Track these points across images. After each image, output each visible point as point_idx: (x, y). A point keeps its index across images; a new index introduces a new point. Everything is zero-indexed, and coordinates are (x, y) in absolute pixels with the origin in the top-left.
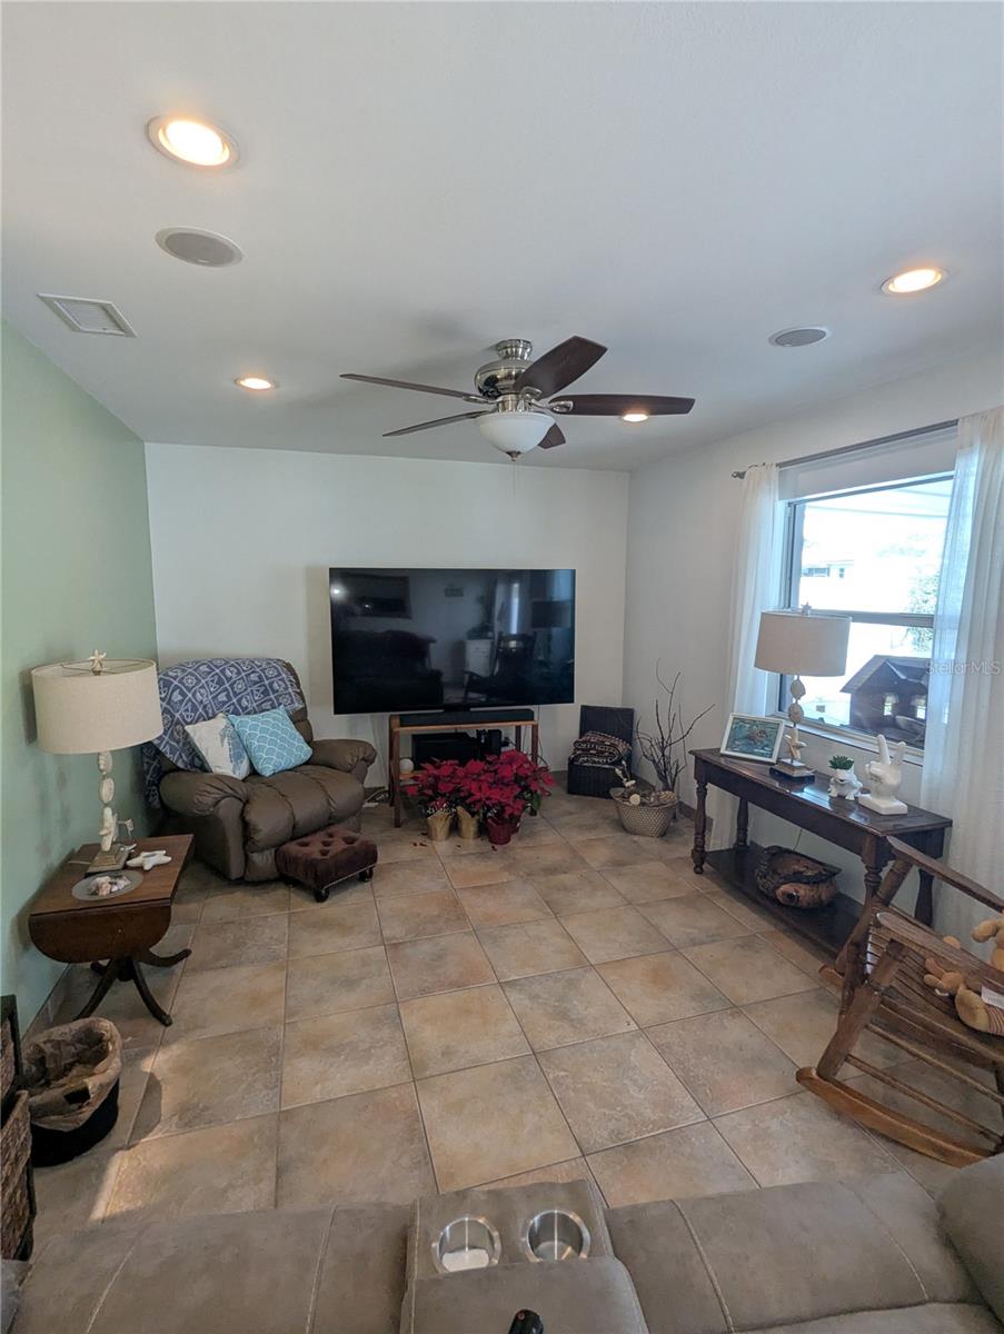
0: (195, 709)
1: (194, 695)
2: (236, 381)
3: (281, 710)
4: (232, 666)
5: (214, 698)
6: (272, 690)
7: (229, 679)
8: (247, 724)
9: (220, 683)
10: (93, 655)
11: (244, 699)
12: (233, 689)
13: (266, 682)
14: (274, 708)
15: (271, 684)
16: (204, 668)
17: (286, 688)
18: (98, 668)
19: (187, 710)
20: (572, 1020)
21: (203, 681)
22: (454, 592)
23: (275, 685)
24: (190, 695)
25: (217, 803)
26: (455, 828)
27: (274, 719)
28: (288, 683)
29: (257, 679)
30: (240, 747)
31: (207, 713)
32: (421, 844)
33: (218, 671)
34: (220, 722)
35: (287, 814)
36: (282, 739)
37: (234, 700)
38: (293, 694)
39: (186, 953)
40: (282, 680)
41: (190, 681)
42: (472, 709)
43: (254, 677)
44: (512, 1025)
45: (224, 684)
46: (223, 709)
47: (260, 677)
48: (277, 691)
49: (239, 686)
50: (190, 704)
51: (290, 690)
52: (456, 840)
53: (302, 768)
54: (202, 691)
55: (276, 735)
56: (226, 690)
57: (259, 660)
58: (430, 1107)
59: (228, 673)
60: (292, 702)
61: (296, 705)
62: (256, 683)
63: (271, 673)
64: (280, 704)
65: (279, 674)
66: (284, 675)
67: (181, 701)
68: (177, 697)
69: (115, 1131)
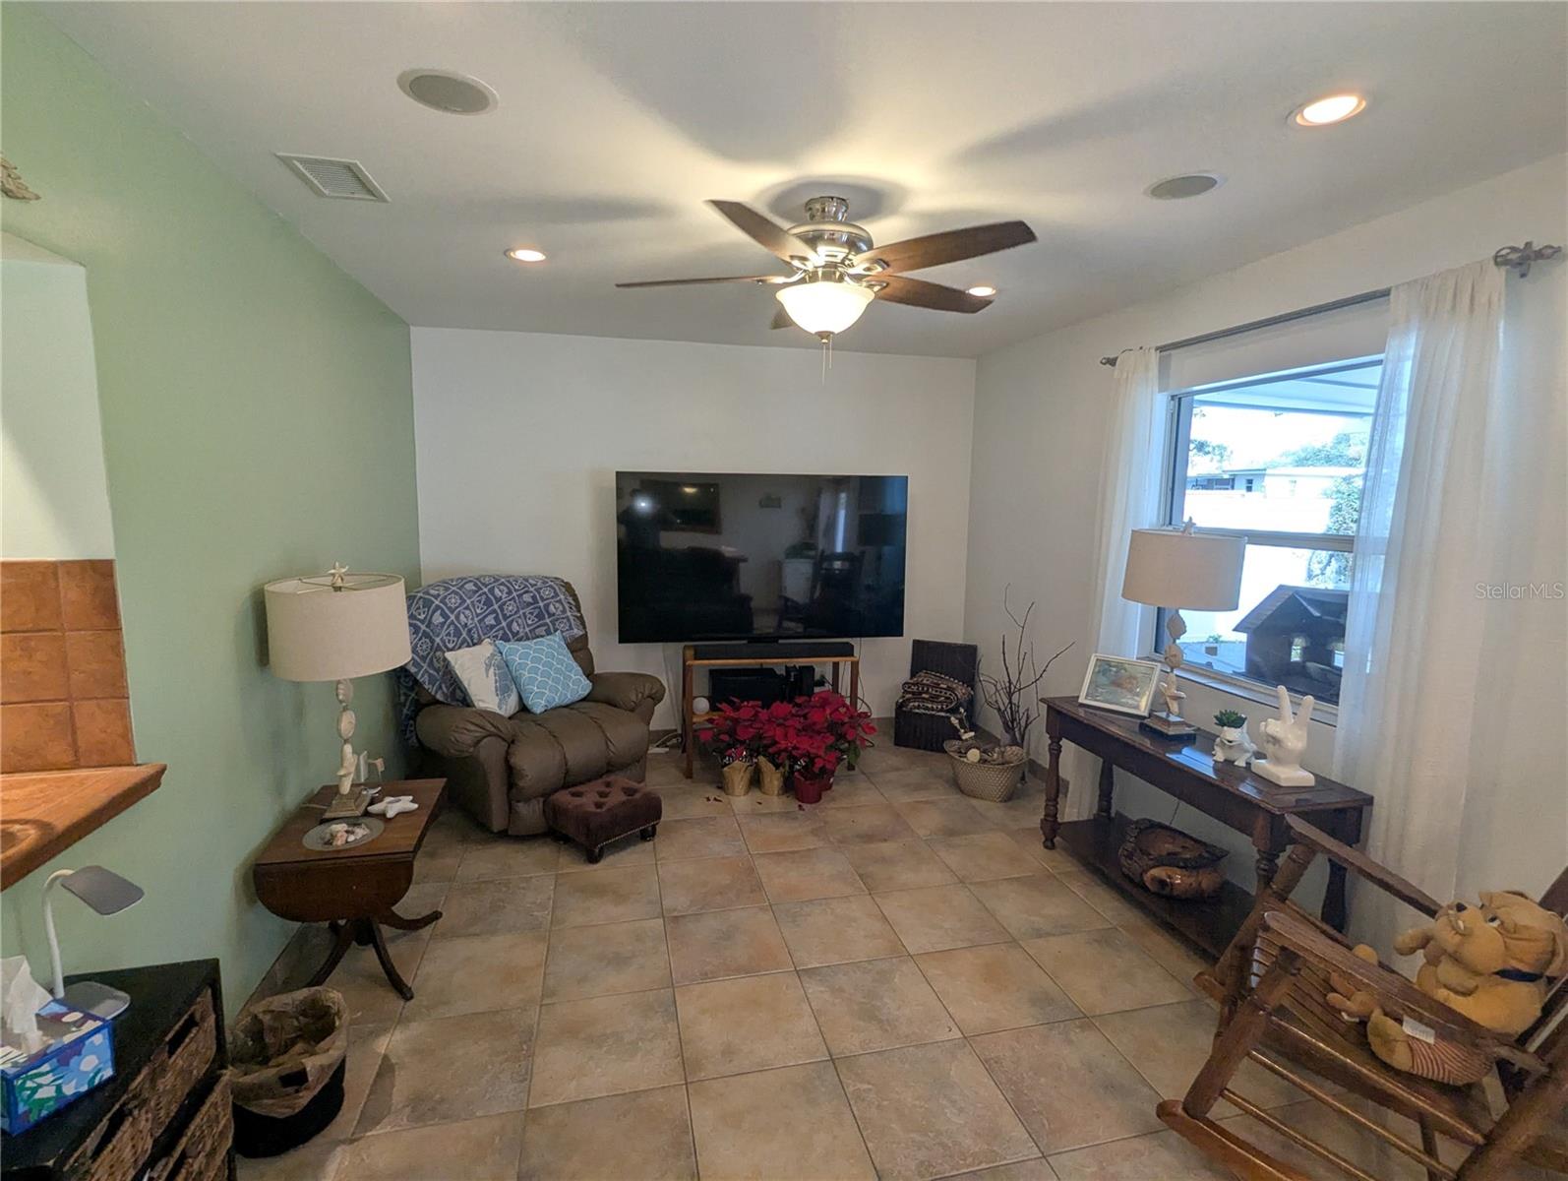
0: (458, 634)
1: (457, 617)
2: (505, 253)
3: (557, 637)
4: (502, 584)
5: (480, 621)
6: (548, 612)
7: (498, 599)
8: (516, 651)
9: (488, 603)
10: (334, 568)
11: (515, 624)
12: (502, 610)
13: (541, 604)
14: (549, 633)
15: (547, 606)
16: (470, 586)
17: (564, 611)
18: (339, 583)
19: (449, 634)
20: (881, 1021)
21: (468, 601)
22: (771, 502)
23: (552, 608)
24: (452, 617)
25: (479, 742)
26: (756, 781)
27: (548, 647)
28: (567, 606)
29: (530, 600)
30: (508, 679)
31: (472, 638)
32: (715, 799)
33: (486, 590)
34: (486, 649)
35: (558, 757)
36: (557, 671)
37: (504, 624)
38: (571, 618)
39: (436, 916)
41: (453, 601)
42: (780, 641)
43: (527, 598)
44: (807, 1024)
45: (492, 605)
46: (492, 633)
47: (534, 597)
48: (554, 614)
49: (510, 608)
50: (452, 628)
51: (569, 614)
52: (757, 794)
53: (577, 706)
54: (467, 612)
55: (551, 666)
56: (494, 611)
57: (533, 578)
58: (704, 1117)
59: (497, 592)
60: (571, 628)
61: (576, 630)
62: (529, 604)
63: (547, 593)
64: (556, 630)
65: (557, 595)
66: (562, 597)
67: (443, 624)
68: (437, 619)
69: (339, 1120)
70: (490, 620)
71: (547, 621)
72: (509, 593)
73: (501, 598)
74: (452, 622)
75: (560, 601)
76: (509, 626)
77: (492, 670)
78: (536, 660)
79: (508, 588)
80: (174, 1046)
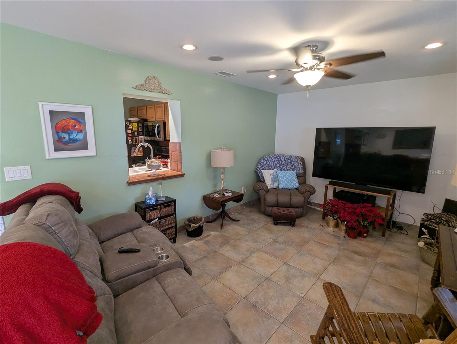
1: (269, 163)
3: (294, 172)
4: (284, 157)
5: (275, 165)
6: (294, 165)
7: (281, 160)
8: (281, 173)
9: (278, 161)
10: (222, 147)
12: (282, 163)
13: (292, 163)
14: (292, 171)
15: (294, 164)
16: (275, 156)
17: (299, 165)
19: (267, 167)
20: (288, 281)
21: (273, 160)
23: (295, 164)
24: (268, 163)
27: (290, 173)
28: (299, 164)
29: (290, 161)
32: (322, 226)
33: (279, 157)
35: (276, 199)
36: (289, 180)
37: (281, 166)
38: (300, 168)
39: (238, 221)
40: (298, 163)
41: (270, 159)
42: (368, 186)
43: (289, 161)
44: (272, 271)
45: (279, 161)
47: (291, 161)
48: (295, 166)
50: (268, 165)
51: (300, 166)
55: (288, 178)
56: (280, 163)
57: (293, 156)
58: (235, 268)
59: (281, 158)
60: (300, 170)
61: (301, 171)
63: (295, 160)
64: (295, 170)
65: (298, 161)
66: (299, 162)
69: (198, 237)
71: (294, 167)
80: (166, 206)
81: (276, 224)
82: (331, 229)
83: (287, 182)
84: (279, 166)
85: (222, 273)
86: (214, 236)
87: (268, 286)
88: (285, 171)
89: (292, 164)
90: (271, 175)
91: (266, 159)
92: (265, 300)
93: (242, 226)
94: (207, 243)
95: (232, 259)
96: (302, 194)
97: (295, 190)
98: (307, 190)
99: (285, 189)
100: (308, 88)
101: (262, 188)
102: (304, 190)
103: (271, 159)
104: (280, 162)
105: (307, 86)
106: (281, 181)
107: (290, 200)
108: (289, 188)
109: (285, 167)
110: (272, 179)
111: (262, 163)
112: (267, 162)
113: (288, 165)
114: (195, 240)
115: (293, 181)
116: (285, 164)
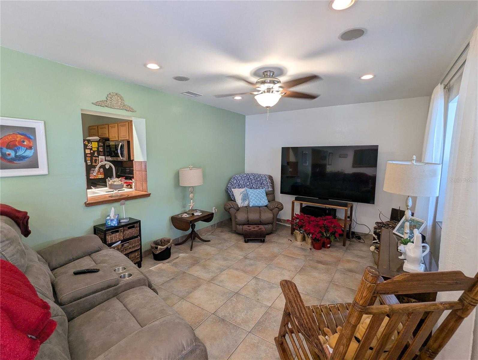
0: (239, 185)
5: (246, 184)
10: (190, 166)
16: (245, 175)
23: (264, 182)
25: (230, 209)
31: (241, 187)
32: (291, 240)
34: (244, 190)
38: (269, 186)
54: (242, 181)
56: (249, 182)
59: (251, 177)
60: (268, 188)
61: (270, 189)
64: (264, 188)
65: (266, 179)
67: (236, 183)
68: (235, 182)
69: (166, 260)
70: (248, 184)
71: (263, 185)
72: (254, 177)
73: (251, 179)
74: (238, 183)
75: (267, 181)
76: (252, 185)
77: (242, 194)
78: (254, 194)
79: (254, 176)
80: (129, 228)
81: (246, 242)
82: (299, 243)
83: (257, 200)
84: (249, 184)
85: (191, 292)
86: (183, 258)
87: (236, 300)
88: (254, 189)
89: (261, 182)
90: (241, 193)
91: (236, 178)
92: (234, 314)
93: (212, 246)
94: (175, 265)
95: (202, 278)
96: (271, 210)
97: (265, 207)
98: (276, 206)
99: (255, 206)
100: (268, 109)
101: (232, 206)
102: (272, 207)
103: (241, 178)
104: (250, 180)
105: (267, 107)
106: (251, 199)
107: (260, 217)
108: (259, 206)
109: (255, 186)
110: (242, 197)
111: (232, 182)
112: (237, 181)
113: (257, 183)
114: (163, 263)
115: (263, 198)
116: (255, 182)
